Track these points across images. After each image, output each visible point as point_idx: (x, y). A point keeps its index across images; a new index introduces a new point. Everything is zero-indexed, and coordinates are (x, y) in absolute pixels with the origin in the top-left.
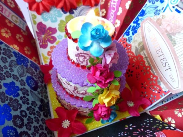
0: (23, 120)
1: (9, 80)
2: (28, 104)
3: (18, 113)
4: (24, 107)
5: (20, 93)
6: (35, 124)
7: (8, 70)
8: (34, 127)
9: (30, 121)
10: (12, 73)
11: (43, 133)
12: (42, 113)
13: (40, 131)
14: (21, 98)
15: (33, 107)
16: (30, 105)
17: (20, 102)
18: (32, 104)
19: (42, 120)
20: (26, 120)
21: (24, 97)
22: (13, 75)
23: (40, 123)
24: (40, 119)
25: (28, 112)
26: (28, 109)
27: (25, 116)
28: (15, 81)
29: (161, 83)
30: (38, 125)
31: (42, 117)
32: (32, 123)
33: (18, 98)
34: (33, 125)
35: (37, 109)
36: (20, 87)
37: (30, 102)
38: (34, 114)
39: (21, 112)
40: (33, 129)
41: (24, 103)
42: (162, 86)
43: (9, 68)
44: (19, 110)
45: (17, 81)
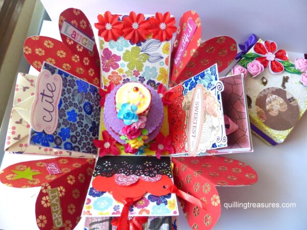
0: (76, 138)
1: (71, 109)
2: (82, 126)
3: (74, 134)
4: (79, 129)
5: (78, 118)
6: (84, 141)
7: (71, 100)
8: (84, 143)
9: (81, 139)
10: (73, 102)
11: (89, 147)
12: (91, 133)
13: (87, 146)
14: (78, 123)
15: (85, 129)
16: (83, 127)
17: (77, 125)
18: (85, 127)
19: (90, 139)
20: (78, 139)
21: (80, 121)
22: (74, 104)
23: (89, 140)
24: (89, 138)
25: (81, 133)
26: (81, 130)
27: (79, 136)
28: (75, 109)
29: (187, 143)
30: (86, 142)
31: (91, 136)
32: (83, 140)
33: (76, 123)
34: (83, 142)
35: (88, 130)
36: (78, 113)
37: (84, 125)
38: (85, 134)
39: (76, 133)
40: (82, 144)
41: (79, 126)
42: (186, 145)
43: (72, 97)
44: (75, 132)
45: (76, 108)
